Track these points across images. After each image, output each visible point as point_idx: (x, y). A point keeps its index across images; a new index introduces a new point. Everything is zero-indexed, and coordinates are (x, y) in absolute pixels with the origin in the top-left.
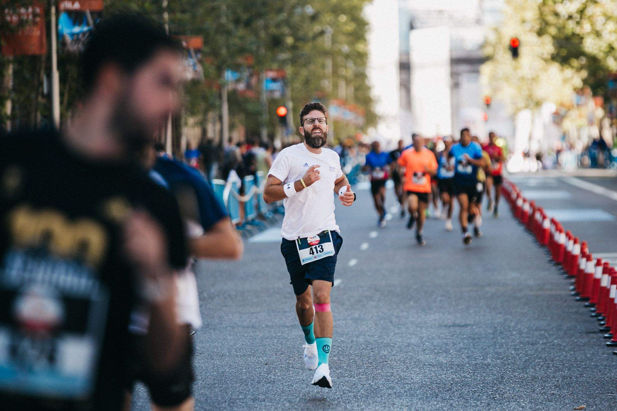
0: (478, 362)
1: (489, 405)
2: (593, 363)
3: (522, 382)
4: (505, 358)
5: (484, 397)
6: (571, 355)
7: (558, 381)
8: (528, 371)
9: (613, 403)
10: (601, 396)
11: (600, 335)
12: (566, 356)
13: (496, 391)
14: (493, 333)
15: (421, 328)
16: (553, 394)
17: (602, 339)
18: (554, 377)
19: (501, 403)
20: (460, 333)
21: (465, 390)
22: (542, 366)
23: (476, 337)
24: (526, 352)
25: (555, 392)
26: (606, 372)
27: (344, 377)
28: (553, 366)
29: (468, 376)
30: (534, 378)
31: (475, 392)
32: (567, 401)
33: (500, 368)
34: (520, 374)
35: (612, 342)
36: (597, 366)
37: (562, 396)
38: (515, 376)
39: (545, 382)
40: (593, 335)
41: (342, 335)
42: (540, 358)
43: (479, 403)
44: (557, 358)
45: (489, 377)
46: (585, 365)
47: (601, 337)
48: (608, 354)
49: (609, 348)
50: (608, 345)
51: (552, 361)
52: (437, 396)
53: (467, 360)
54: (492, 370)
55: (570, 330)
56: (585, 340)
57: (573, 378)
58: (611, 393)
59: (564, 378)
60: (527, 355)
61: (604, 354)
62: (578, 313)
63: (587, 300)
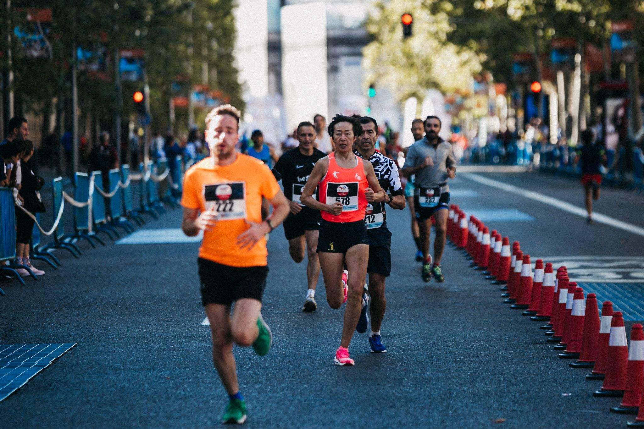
0: (418, 375)
1: (443, 422)
2: (550, 377)
3: (475, 397)
4: (447, 371)
5: (436, 414)
6: (521, 367)
7: (515, 396)
8: (477, 385)
9: (585, 420)
10: (568, 412)
11: (549, 346)
12: (516, 369)
13: (448, 407)
16: (513, 410)
17: (552, 350)
18: (509, 391)
19: (456, 421)
21: (412, 406)
22: (492, 379)
23: (407, 348)
24: (469, 364)
25: (515, 408)
26: (567, 386)
27: (266, 392)
28: (504, 380)
29: (410, 391)
30: (487, 393)
31: (423, 408)
32: (531, 418)
33: (444, 381)
34: (469, 388)
35: (566, 353)
36: (555, 380)
37: (524, 413)
38: (464, 391)
39: (500, 397)
40: (541, 346)
42: (487, 371)
43: (431, 420)
44: (507, 371)
45: (435, 392)
46: (541, 378)
47: (550, 349)
48: (564, 367)
49: (563, 360)
50: (561, 357)
51: (502, 374)
52: (381, 413)
53: (404, 373)
54: (435, 384)
55: (513, 341)
56: (533, 351)
57: (531, 392)
58: (579, 408)
59: (521, 393)
60: (471, 368)
61: (559, 367)
62: (517, 322)
63: (525, 307)
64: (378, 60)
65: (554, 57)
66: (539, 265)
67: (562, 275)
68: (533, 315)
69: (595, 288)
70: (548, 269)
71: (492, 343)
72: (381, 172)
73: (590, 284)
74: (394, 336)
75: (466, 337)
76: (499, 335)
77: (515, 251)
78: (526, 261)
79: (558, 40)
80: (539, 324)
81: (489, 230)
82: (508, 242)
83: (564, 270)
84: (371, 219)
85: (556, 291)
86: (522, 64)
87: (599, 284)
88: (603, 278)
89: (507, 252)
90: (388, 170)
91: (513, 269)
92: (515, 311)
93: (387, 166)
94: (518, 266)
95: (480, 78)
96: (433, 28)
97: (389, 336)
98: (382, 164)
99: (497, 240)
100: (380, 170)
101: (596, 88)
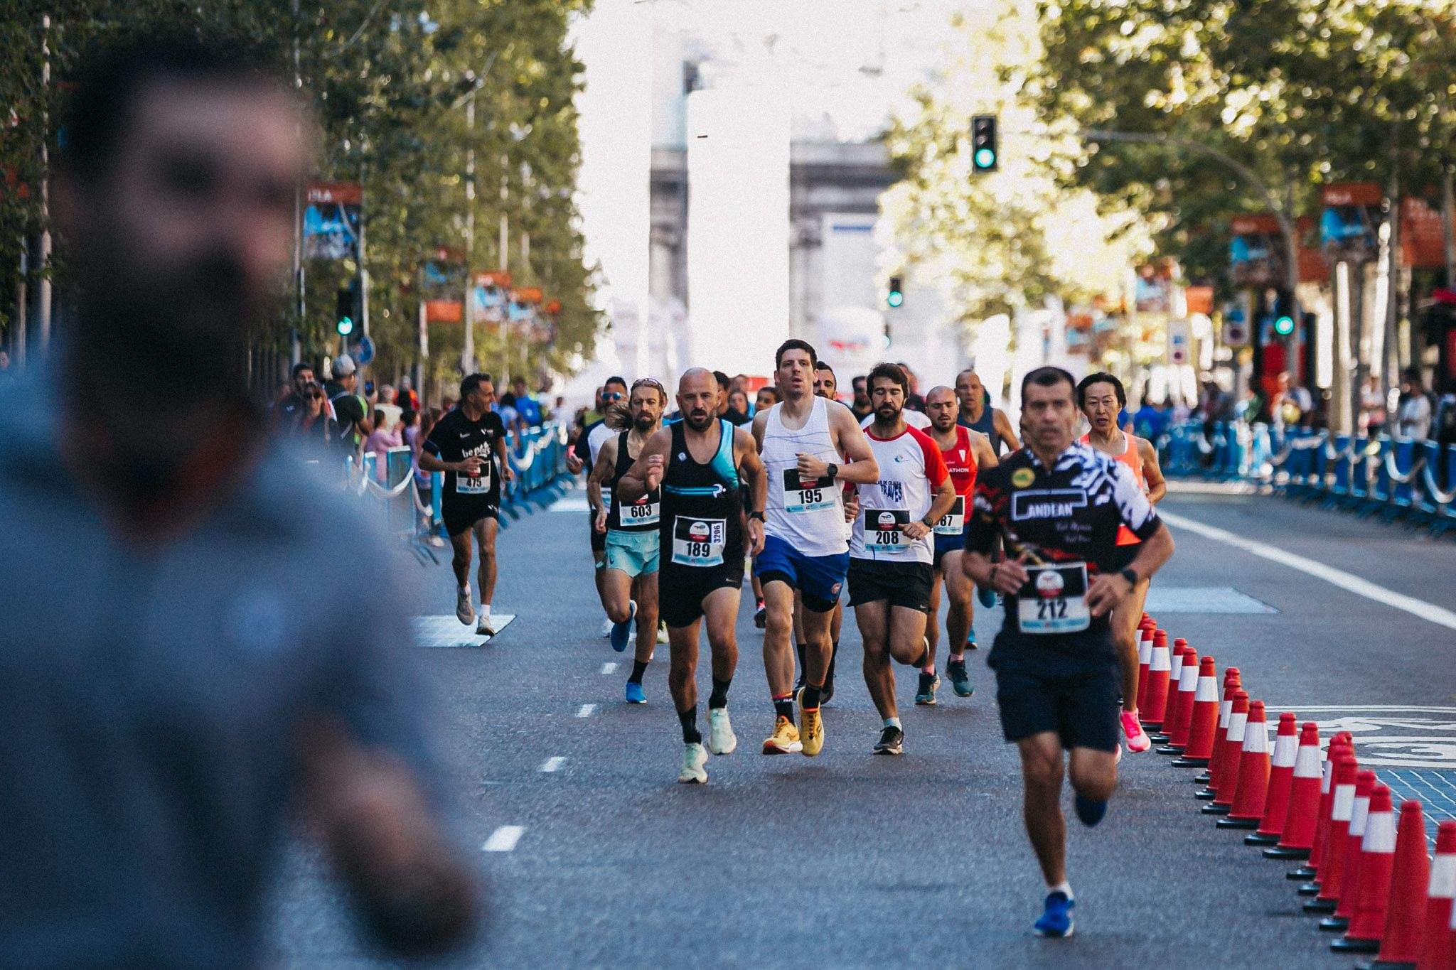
11: (1306, 920)
14: (1014, 910)
15: (815, 890)
17: (1314, 933)
20: (926, 906)
23: (971, 918)
35: (1347, 939)
40: (1289, 920)
41: (600, 906)
47: (1309, 927)
49: (1340, 957)
50: (1335, 950)
55: (1222, 906)
56: (1268, 932)
62: (1232, 860)
63: (1250, 825)
64: (913, 223)
65: (1328, 229)
66: (1286, 726)
67: (1340, 750)
68: (1271, 844)
69: (1416, 783)
70: (1309, 736)
71: (1171, 910)
72: (1087, 490)
73: (1405, 772)
74: (939, 888)
75: (1109, 895)
76: (1190, 891)
77: (1230, 690)
78: (1255, 714)
79: (1338, 186)
80: (1283, 868)
81: (1170, 639)
82: (1215, 667)
83: (1346, 741)
84: (1058, 609)
85: (1326, 789)
86: (1252, 240)
87: (1424, 772)
88: (1435, 757)
89: (1210, 690)
90: (1106, 485)
91: (1223, 732)
92: (1227, 833)
93: (1101, 474)
94: (1237, 727)
95: (1152, 270)
96: (1044, 150)
97: (927, 889)
98: (1089, 470)
99: (1188, 661)
100: (1086, 484)
101: (1425, 303)
